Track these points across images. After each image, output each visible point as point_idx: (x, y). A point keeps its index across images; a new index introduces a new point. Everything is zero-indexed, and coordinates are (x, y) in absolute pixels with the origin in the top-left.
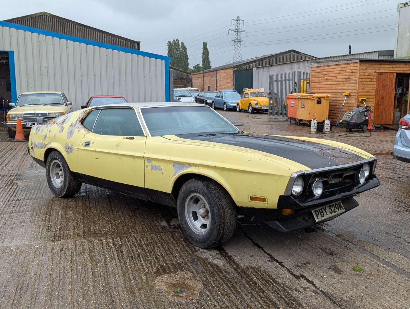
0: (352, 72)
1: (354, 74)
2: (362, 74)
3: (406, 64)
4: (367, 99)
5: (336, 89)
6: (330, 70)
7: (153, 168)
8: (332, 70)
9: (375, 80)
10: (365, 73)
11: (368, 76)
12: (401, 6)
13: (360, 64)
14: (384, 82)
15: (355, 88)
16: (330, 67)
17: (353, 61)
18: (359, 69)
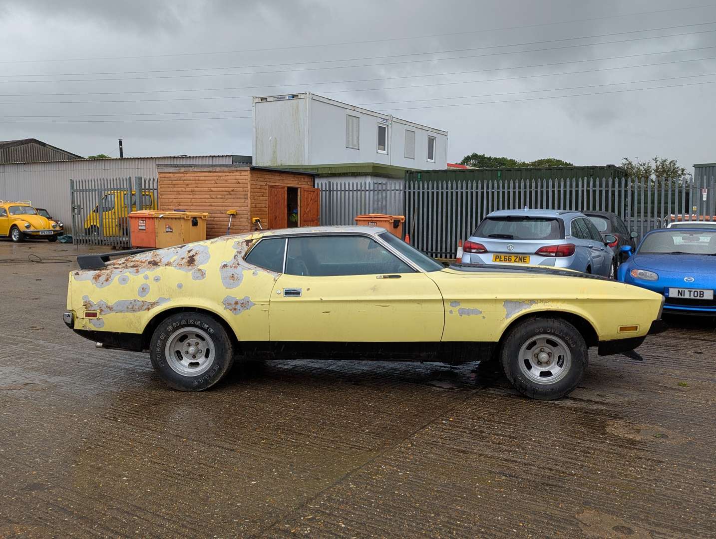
0: (239, 183)
1: (241, 185)
2: (253, 186)
3: (294, 176)
4: (261, 219)
5: (211, 206)
6: (197, 178)
7: (462, 312)
8: (201, 178)
9: (267, 195)
10: (256, 185)
11: (259, 189)
12: (257, 100)
13: (251, 173)
14: (276, 198)
15: (246, 204)
16: (199, 175)
17: (239, 169)
18: (249, 179)
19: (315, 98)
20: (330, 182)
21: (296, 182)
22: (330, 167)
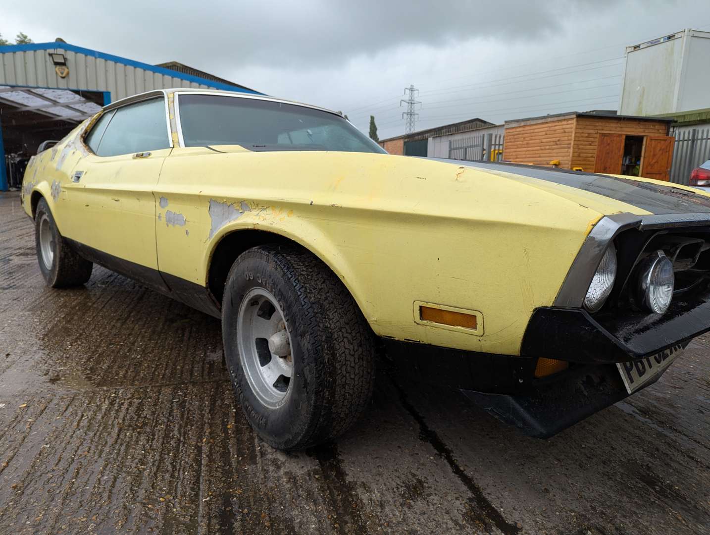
0: (565, 132)
1: (567, 134)
2: (578, 135)
3: (639, 124)
4: (584, 169)
5: (540, 157)
6: (532, 131)
8: (536, 131)
9: (597, 144)
10: (583, 133)
11: (587, 137)
12: (629, 50)
13: (577, 121)
14: (608, 147)
15: (568, 154)
16: (534, 127)
17: (567, 117)
18: (574, 127)
19: (696, 34)
20: (694, 131)
21: (642, 130)
22: (700, 113)
